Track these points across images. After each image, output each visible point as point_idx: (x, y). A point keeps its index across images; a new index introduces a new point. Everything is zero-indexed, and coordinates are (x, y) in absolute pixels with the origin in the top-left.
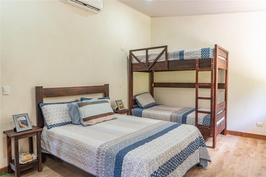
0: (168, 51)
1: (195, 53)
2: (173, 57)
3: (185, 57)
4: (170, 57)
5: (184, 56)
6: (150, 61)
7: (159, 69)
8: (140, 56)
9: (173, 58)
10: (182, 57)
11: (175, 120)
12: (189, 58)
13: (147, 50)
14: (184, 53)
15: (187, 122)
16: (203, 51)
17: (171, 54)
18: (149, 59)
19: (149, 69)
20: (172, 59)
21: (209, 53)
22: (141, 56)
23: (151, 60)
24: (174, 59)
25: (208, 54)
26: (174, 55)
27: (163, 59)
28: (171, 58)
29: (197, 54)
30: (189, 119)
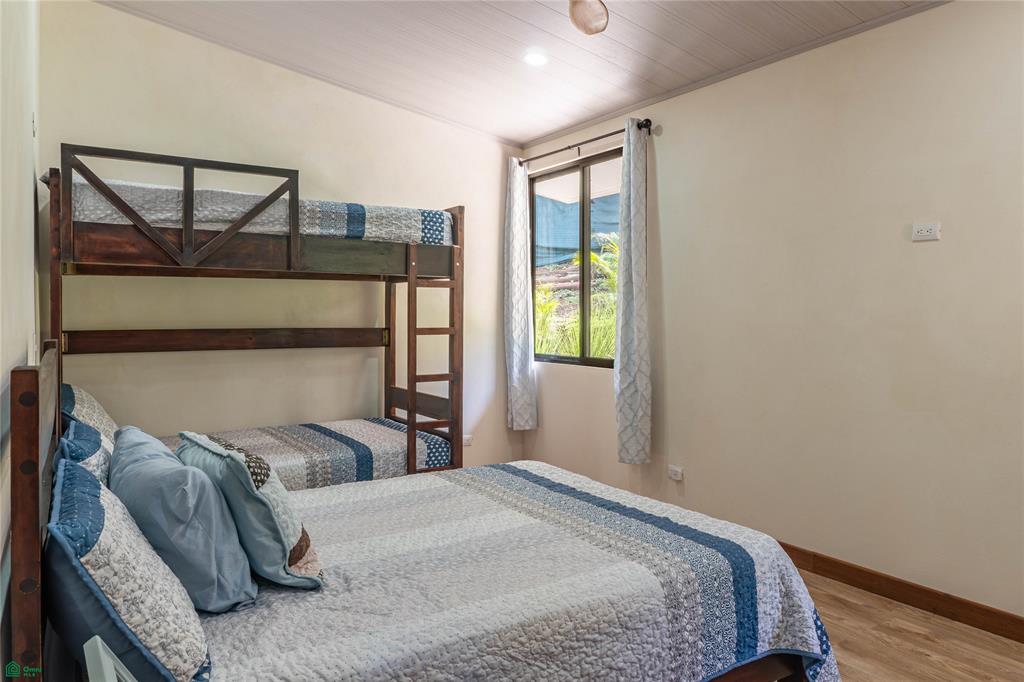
0: (302, 197)
1: (404, 222)
2: (317, 222)
3: (371, 231)
4: (307, 220)
5: (367, 226)
6: (200, 221)
7: (255, 267)
8: (133, 189)
9: (321, 225)
10: (356, 230)
11: (330, 476)
12: (384, 236)
13: (189, 165)
14: (368, 215)
15: (375, 475)
16: (426, 218)
17: (312, 211)
18: (198, 214)
19: (201, 263)
20: (317, 231)
21: (443, 228)
22: (144, 189)
23: (207, 221)
24: (325, 232)
25: (440, 232)
26: (326, 214)
27: (273, 222)
28: (312, 225)
29: (410, 228)
30: (381, 461)
